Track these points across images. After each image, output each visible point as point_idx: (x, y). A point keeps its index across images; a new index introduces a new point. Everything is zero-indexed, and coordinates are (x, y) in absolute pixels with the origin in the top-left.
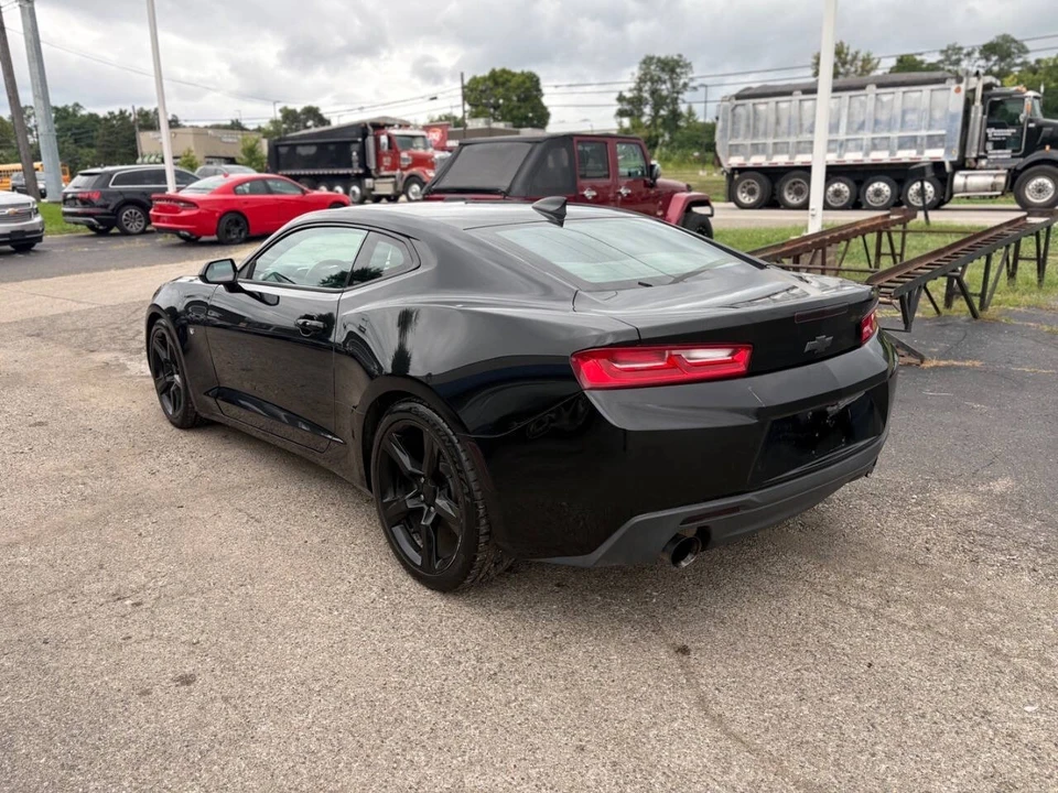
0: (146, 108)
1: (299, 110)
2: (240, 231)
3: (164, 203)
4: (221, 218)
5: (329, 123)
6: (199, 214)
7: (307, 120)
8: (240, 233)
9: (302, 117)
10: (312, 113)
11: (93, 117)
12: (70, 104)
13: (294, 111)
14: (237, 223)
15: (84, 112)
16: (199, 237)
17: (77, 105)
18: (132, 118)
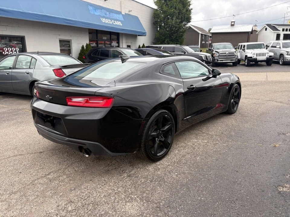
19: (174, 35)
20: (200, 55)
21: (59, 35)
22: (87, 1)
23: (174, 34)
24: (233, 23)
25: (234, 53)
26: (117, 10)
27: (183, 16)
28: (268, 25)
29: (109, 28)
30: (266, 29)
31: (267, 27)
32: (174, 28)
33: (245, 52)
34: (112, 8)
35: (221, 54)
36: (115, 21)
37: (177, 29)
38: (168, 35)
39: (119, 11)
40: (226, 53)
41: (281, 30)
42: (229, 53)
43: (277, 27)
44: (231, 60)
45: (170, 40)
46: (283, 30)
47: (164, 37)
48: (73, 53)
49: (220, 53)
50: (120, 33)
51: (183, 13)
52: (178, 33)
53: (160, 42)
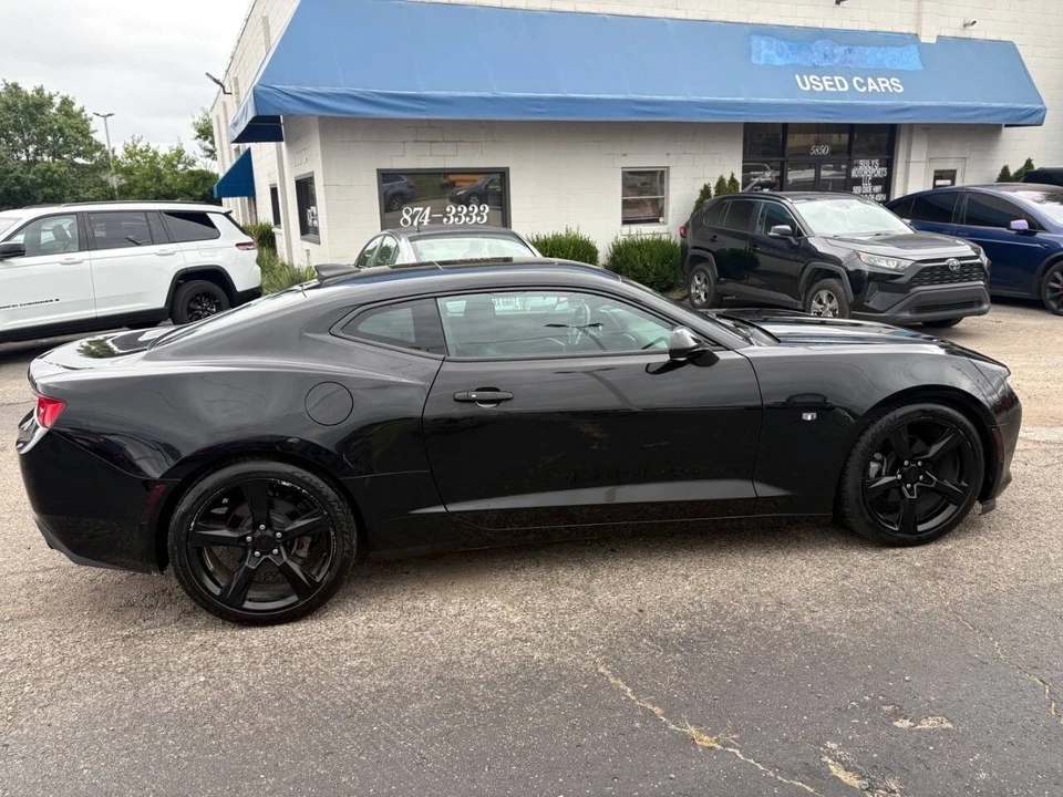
21: (625, 155)
22: (750, 22)
26: (898, 29)
29: (827, 112)
34: (867, 27)
36: (870, 80)
39: (906, 31)
48: (670, 213)
50: (900, 124)
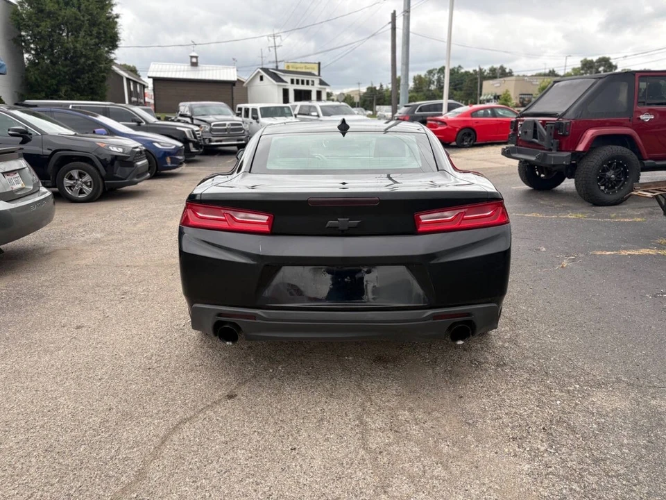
0: (495, 66)
1: (594, 60)
2: (471, 140)
3: (433, 122)
4: (459, 132)
5: (616, 67)
6: (447, 129)
7: (600, 66)
8: (470, 141)
9: (596, 64)
10: (605, 62)
11: (467, 73)
12: (457, 66)
13: (591, 62)
14: (469, 135)
15: (463, 71)
16: (450, 143)
17: (460, 67)
18: (486, 74)
19: (82, 76)
20: (178, 128)
23: (83, 73)
24: (194, 60)
25: (240, 125)
27: (101, 31)
28: (264, 69)
30: (262, 78)
31: (263, 73)
32: (83, 60)
33: (258, 122)
35: (214, 125)
37: (90, 62)
38: (67, 77)
40: (225, 125)
41: (289, 81)
42: (232, 125)
43: (281, 76)
44: (238, 140)
45: (72, 90)
46: (292, 82)
47: (54, 82)
49: (212, 124)
51: (101, 22)
52: (95, 72)
53: (43, 94)
